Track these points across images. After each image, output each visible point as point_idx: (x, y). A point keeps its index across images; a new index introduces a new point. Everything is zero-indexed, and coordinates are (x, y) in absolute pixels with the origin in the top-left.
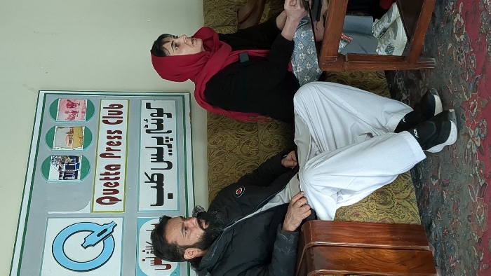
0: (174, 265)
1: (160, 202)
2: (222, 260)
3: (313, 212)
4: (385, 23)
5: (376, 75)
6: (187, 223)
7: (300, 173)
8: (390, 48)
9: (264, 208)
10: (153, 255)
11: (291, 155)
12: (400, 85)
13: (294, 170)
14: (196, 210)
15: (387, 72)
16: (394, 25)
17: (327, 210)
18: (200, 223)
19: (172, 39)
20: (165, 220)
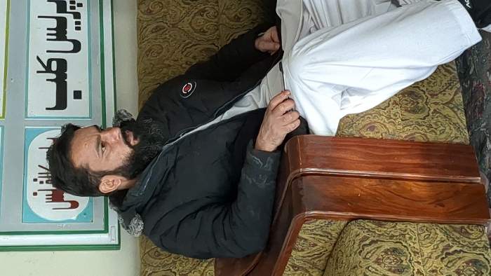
0: (83, 201)
1: (61, 103)
2: (159, 195)
3: (304, 122)
6: (104, 136)
7: (284, 61)
10: (50, 186)
11: (270, 33)
13: (275, 57)
14: (118, 116)
18: (125, 137)
20: (70, 131)
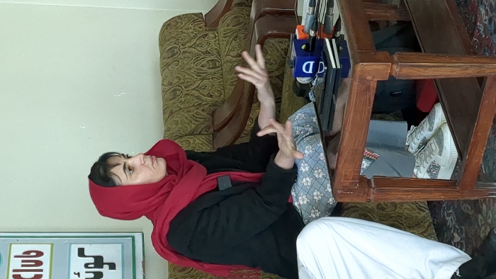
4: (425, 131)
5: (414, 206)
8: (434, 168)
12: (451, 220)
15: (431, 205)
16: (438, 135)
19: (122, 160)
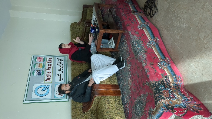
0: (63, 95)
1: (60, 80)
3: (95, 82)
4: (110, 41)
6: (66, 85)
7: (92, 74)
8: (112, 47)
9: (84, 82)
15: (111, 52)
16: (112, 42)
17: (98, 82)
18: (69, 85)
19: (64, 45)
20: (61, 84)
